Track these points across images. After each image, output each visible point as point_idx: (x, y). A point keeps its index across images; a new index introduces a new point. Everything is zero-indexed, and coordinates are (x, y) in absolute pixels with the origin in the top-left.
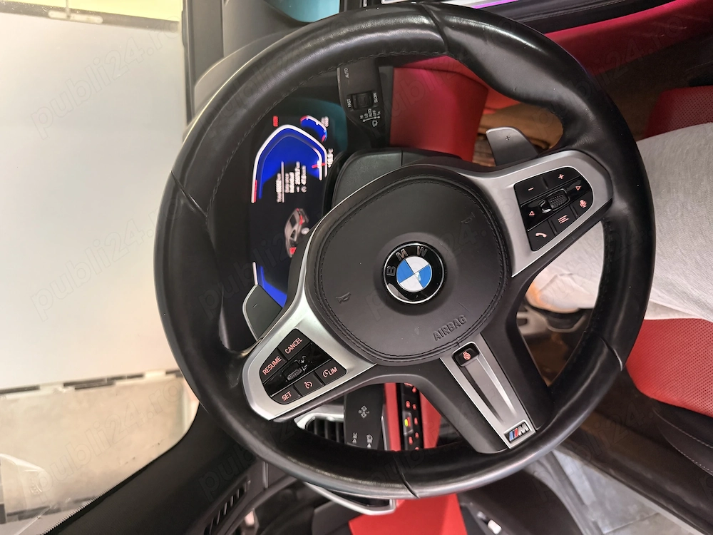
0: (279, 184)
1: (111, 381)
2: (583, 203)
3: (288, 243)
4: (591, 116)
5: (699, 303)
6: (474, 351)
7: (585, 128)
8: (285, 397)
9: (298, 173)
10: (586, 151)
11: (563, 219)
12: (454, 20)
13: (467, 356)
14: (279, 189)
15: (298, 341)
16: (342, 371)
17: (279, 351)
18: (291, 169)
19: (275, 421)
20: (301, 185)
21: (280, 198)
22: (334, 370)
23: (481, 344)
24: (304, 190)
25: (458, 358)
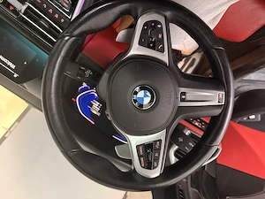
2: (159, 26)
5: (221, 5)
6: (184, 94)
11: (160, 36)
13: (184, 97)
14: (95, 113)
16: (160, 141)
17: (139, 156)
20: (99, 105)
23: (183, 90)
25: (183, 100)
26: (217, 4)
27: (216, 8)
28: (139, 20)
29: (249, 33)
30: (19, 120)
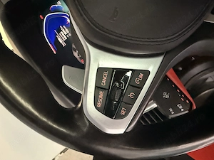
0: (59, 39)
3: (79, 59)
8: (123, 113)
9: (63, 30)
14: (61, 42)
15: (106, 74)
16: (147, 73)
17: (98, 88)
18: (59, 31)
19: (127, 131)
20: (68, 34)
21: (64, 45)
22: (141, 76)
24: (70, 35)
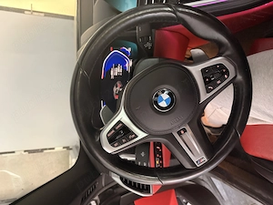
0: (112, 72)
1: (42, 150)
2: (226, 76)
3: (114, 94)
4: (229, 45)
6: (185, 131)
7: (227, 49)
8: (116, 145)
9: (119, 68)
10: (227, 57)
11: (219, 82)
12: (180, 9)
13: (182, 132)
14: (112, 74)
15: (121, 125)
16: (136, 136)
17: (114, 128)
18: (116, 66)
20: (120, 73)
21: (112, 77)
22: (133, 136)
23: (188, 128)
25: (179, 133)
26: (268, 112)
27: (264, 113)
28: (220, 58)
29: (259, 154)
30: (47, 15)
